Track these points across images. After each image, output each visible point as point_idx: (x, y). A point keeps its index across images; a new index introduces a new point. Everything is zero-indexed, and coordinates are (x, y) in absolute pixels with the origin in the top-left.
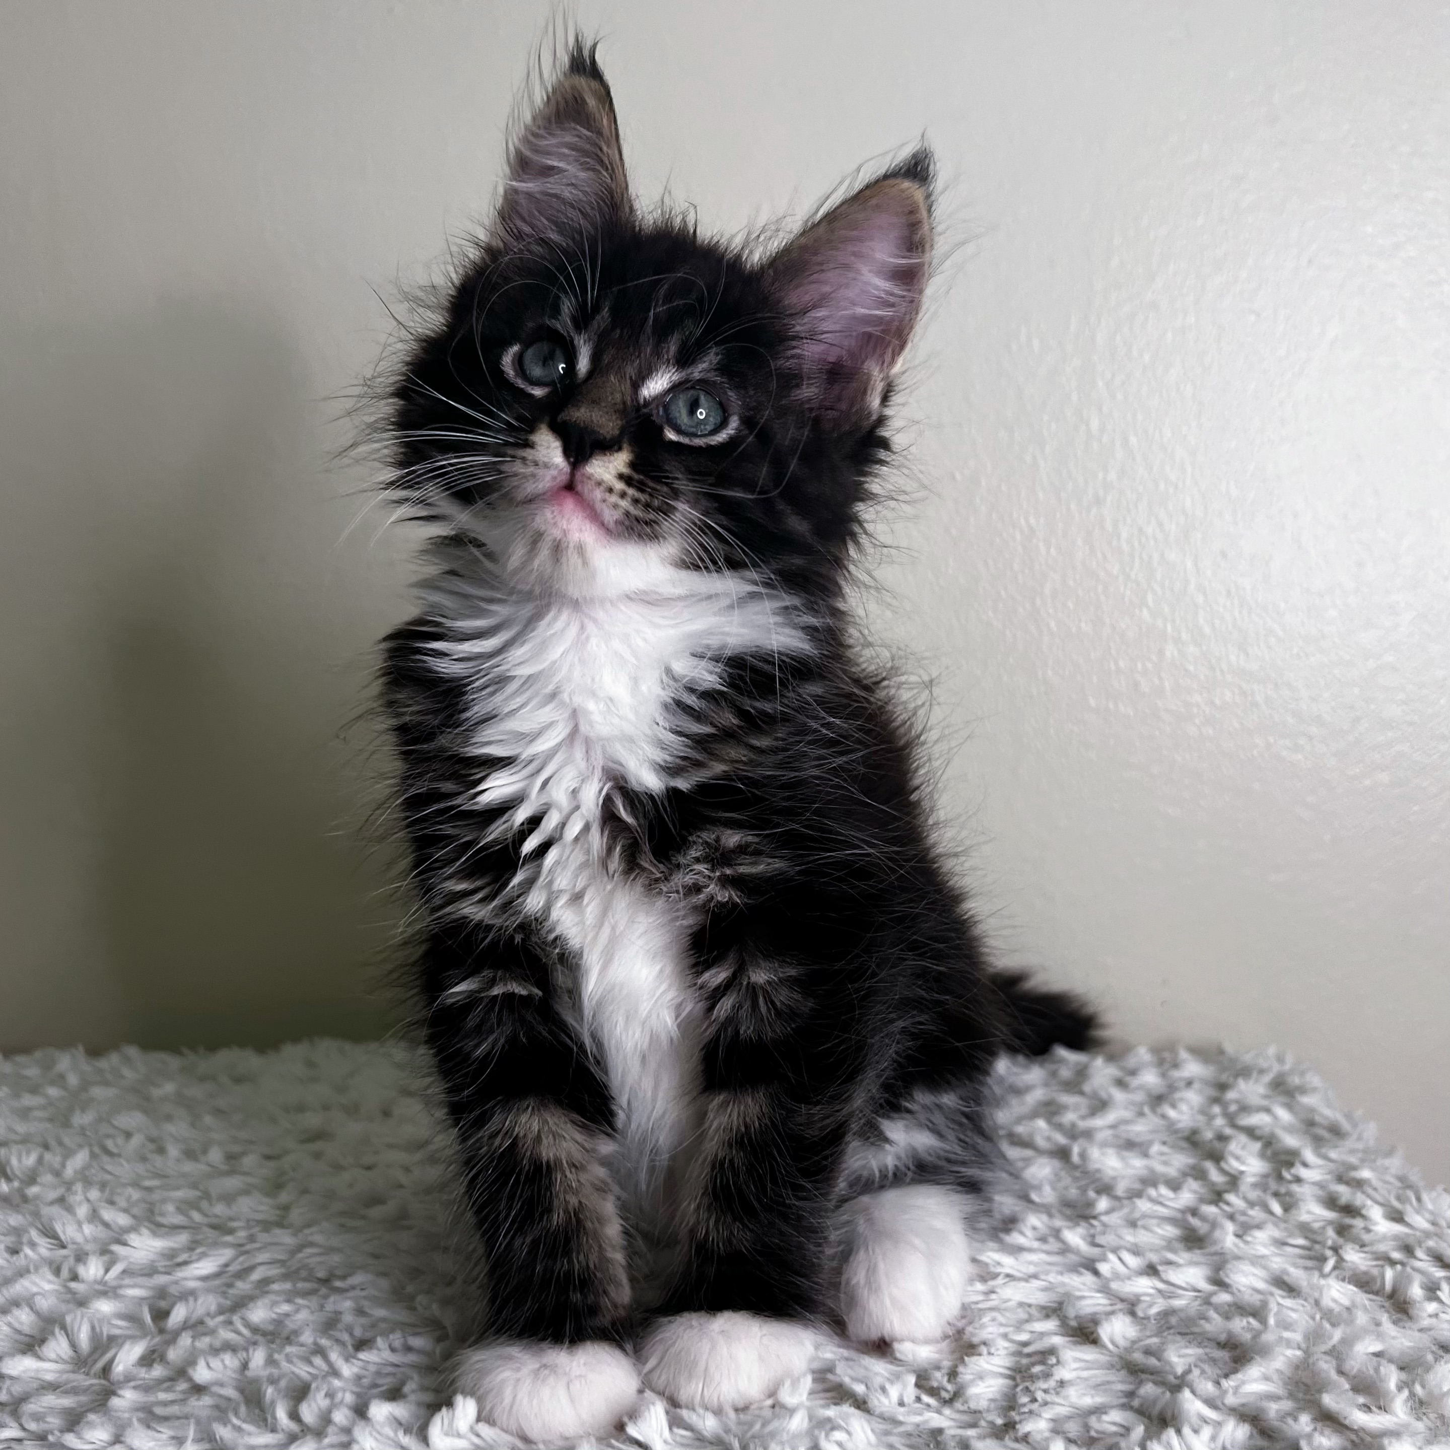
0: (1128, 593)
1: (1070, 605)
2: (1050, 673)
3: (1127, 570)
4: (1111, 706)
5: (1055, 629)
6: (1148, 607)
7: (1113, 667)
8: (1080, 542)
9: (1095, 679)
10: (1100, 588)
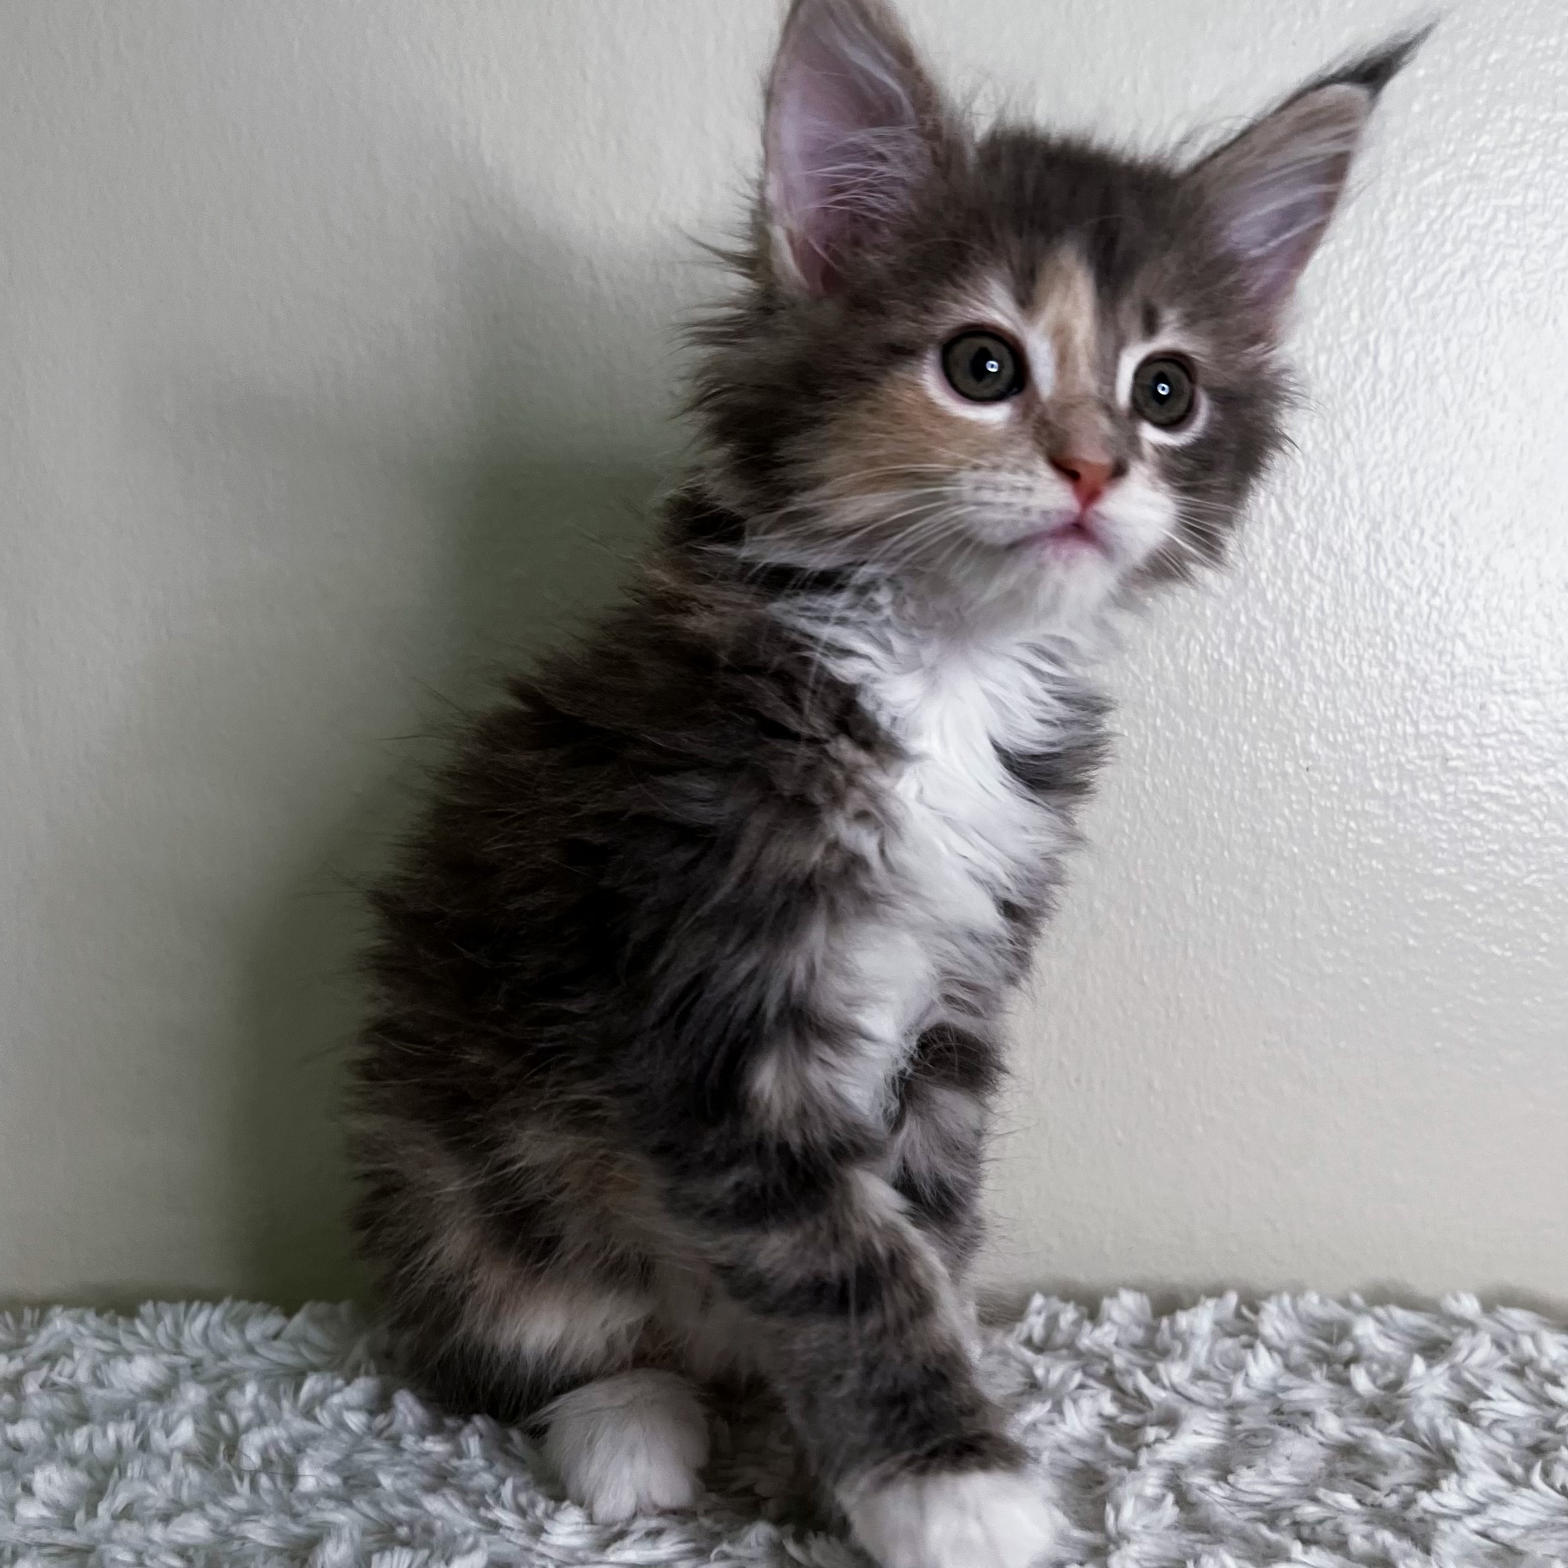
0: (1435, 616)
1: (1345, 634)
2: (1313, 738)
3: (1435, 583)
4: (1406, 788)
5: (1320, 671)
6: (1463, 636)
7: (1410, 730)
8: (1360, 538)
9: (1382, 749)
10: (1393, 607)
